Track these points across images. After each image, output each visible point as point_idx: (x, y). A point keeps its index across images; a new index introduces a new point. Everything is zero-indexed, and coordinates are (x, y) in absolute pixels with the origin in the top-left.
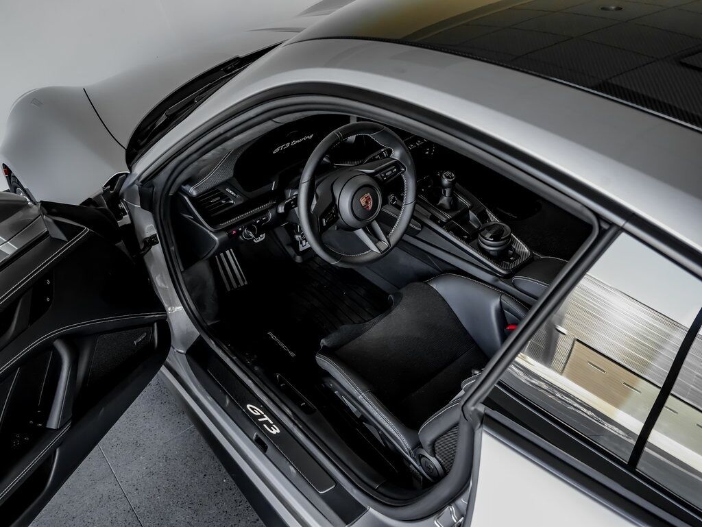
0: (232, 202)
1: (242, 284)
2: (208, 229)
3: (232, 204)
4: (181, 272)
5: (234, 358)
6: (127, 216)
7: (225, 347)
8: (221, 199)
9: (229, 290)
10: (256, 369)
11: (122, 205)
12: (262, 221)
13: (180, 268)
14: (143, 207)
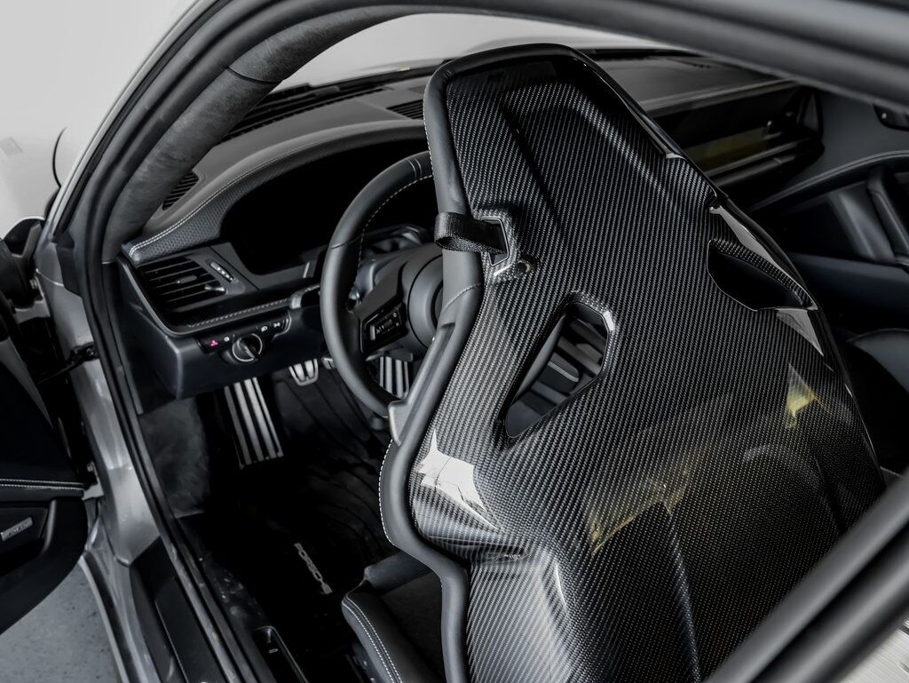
0: (222, 289)
1: (273, 454)
2: (165, 332)
3: (221, 293)
4: (138, 416)
5: (201, 585)
6: (43, 302)
7: (192, 561)
8: (200, 280)
9: (248, 461)
10: (234, 611)
11: (35, 283)
12: (272, 330)
13: (136, 407)
14: (67, 287)
